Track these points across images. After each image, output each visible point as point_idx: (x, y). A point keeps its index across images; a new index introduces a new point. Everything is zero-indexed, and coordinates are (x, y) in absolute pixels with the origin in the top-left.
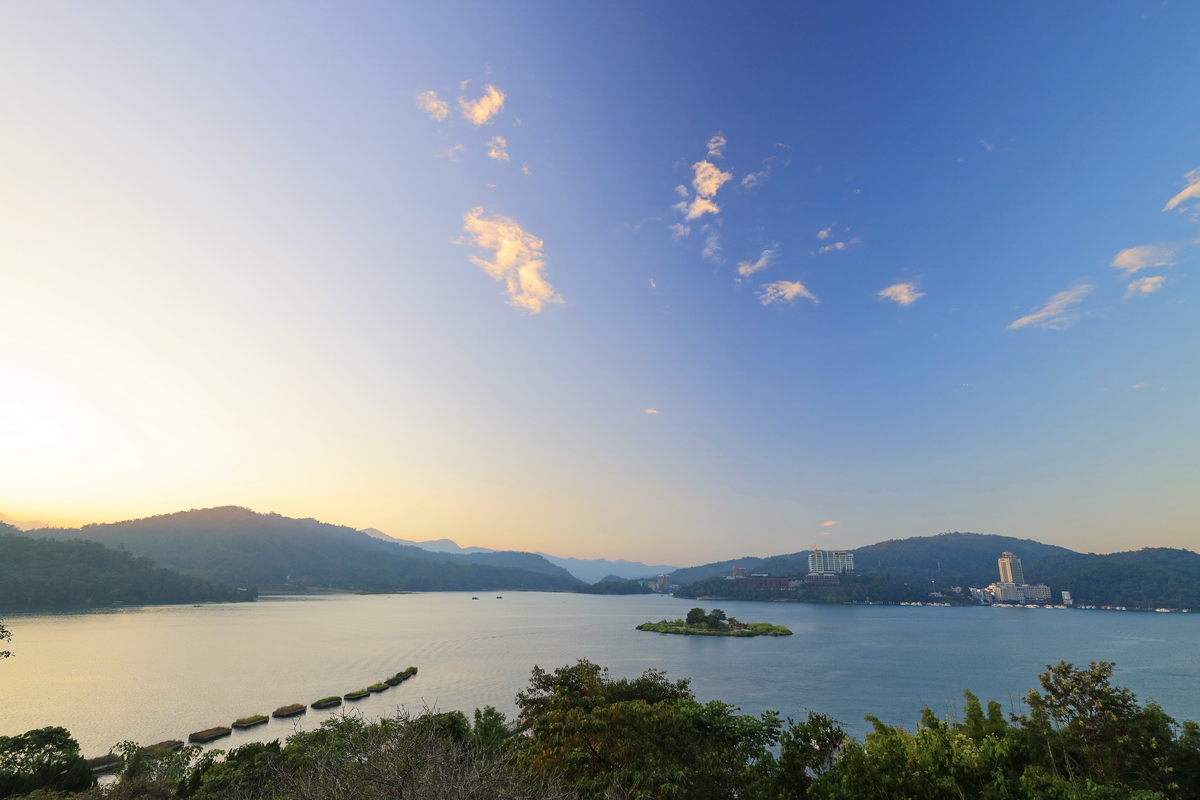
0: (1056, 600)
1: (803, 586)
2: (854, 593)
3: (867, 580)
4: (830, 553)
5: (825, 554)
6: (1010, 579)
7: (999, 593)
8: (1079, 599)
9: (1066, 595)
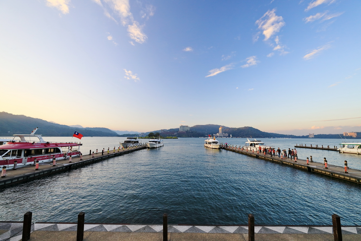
0: (229, 136)
1: (178, 134)
2: (189, 135)
3: (192, 132)
4: (185, 126)
5: (183, 126)
6: (221, 132)
7: (219, 135)
8: (233, 136)
9: (231, 135)
